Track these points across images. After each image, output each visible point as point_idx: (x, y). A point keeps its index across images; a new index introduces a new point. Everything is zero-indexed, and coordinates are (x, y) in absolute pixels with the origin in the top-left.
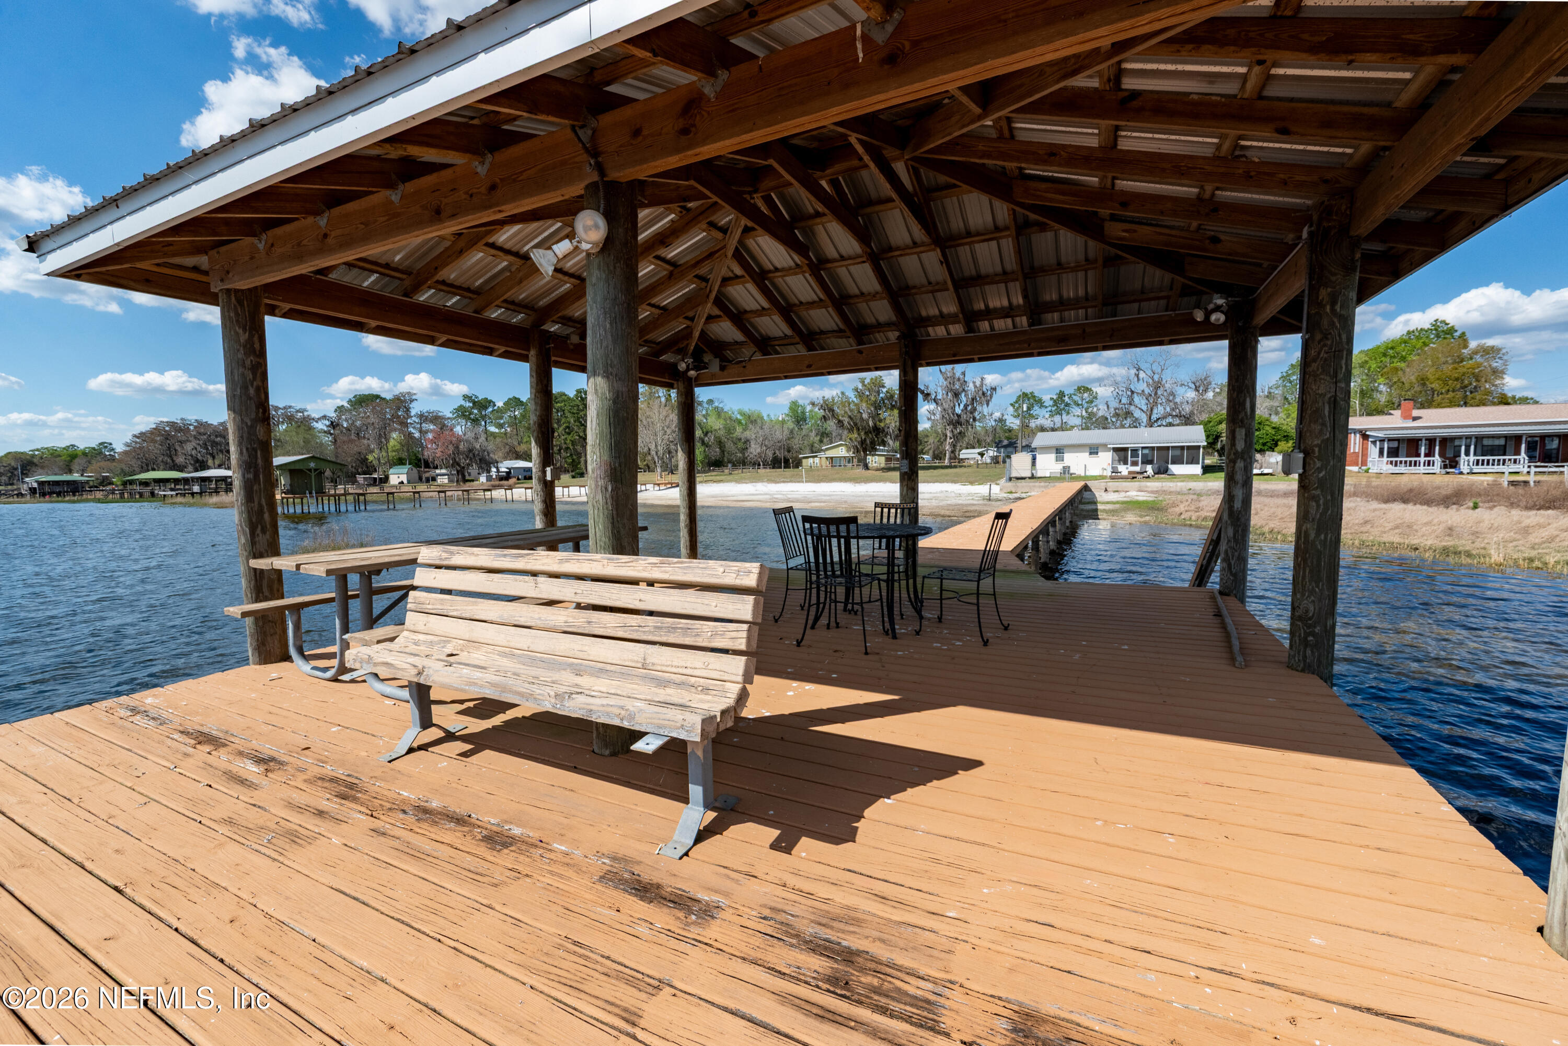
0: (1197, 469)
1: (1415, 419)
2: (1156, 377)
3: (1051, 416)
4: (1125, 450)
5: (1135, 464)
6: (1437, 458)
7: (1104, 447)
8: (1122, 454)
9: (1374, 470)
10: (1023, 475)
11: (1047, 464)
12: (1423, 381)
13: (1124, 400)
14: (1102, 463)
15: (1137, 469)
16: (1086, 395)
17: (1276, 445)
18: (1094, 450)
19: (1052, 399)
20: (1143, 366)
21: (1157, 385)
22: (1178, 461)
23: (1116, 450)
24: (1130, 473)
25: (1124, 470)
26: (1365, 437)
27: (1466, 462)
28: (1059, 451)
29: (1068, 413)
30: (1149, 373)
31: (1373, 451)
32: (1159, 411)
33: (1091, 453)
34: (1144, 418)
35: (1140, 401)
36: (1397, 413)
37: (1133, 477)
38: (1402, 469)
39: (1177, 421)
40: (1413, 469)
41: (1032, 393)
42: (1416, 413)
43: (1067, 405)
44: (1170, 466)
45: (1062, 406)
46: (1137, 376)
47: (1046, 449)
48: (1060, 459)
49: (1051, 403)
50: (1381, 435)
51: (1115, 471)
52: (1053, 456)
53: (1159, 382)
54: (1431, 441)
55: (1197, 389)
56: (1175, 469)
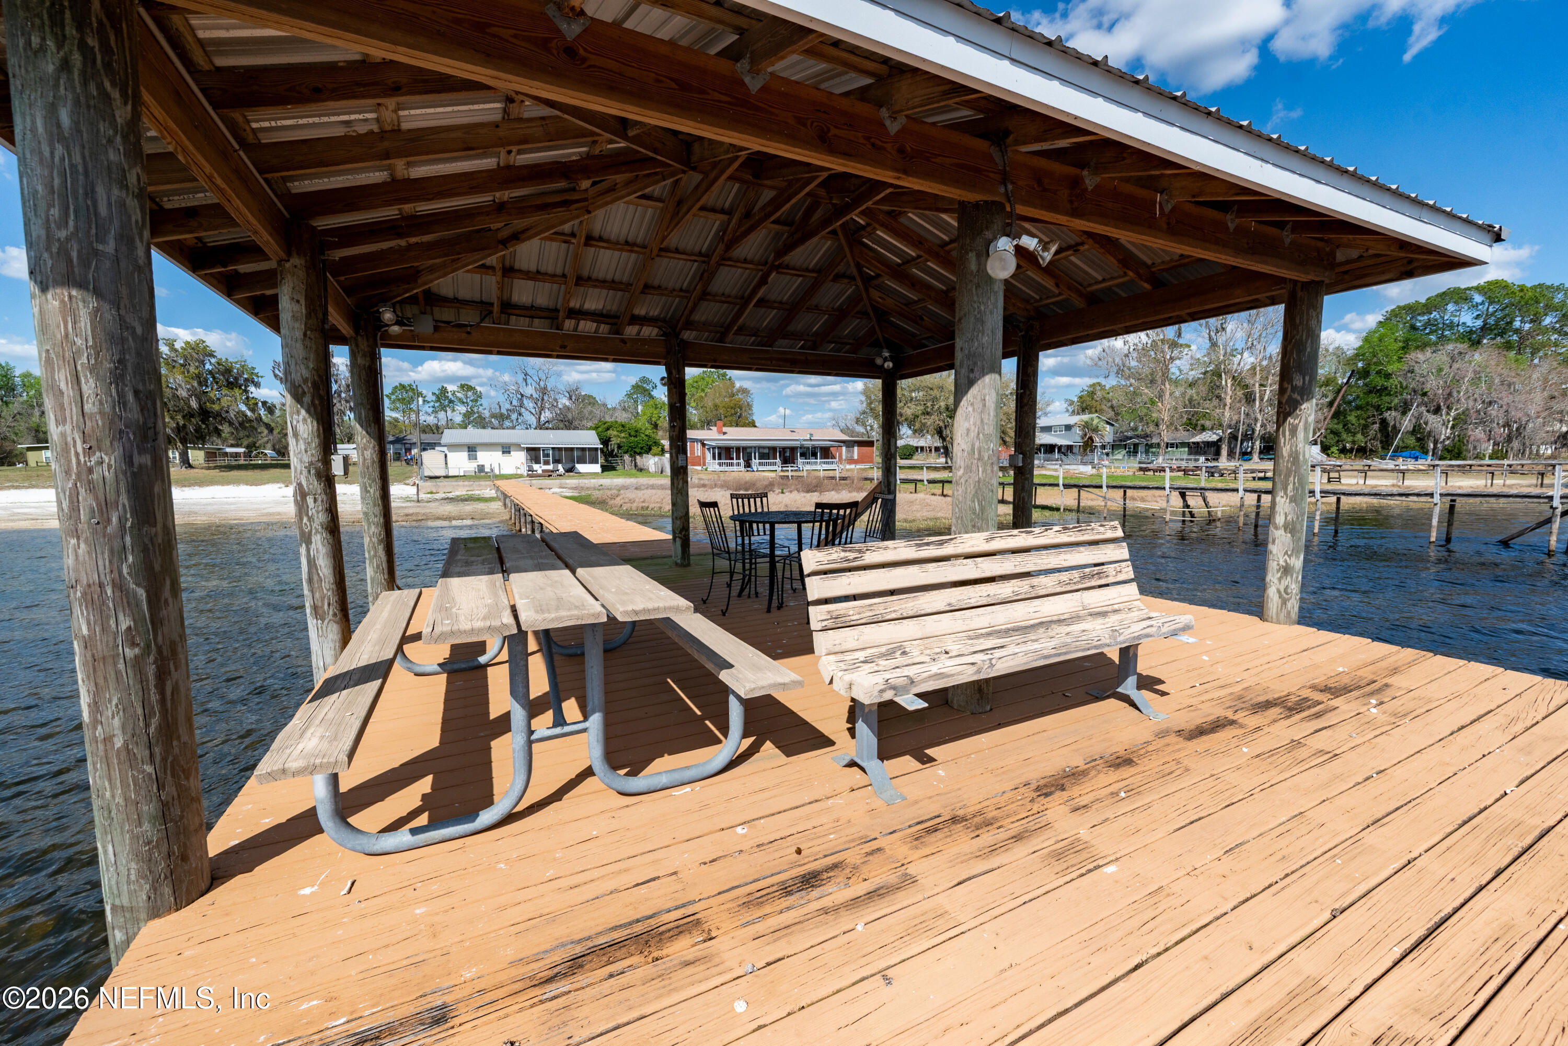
0: (597, 468)
1: (725, 433)
2: (542, 384)
3: (435, 412)
4: (536, 450)
5: (547, 463)
6: (742, 461)
7: (518, 447)
8: (534, 454)
9: (710, 469)
10: (437, 474)
11: (460, 463)
12: (716, 407)
13: (515, 403)
14: (517, 462)
15: (550, 467)
16: (470, 394)
17: (650, 449)
18: (506, 449)
19: (434, 394)
20: (530, 372)
21: (544, 391)
22: (582, 461)
23: (529, 450)
24: (544, 471)
25: (537, 467)
26: (703, 445)
27: (755, 462)
28: (472, 449)
29: (453, 410)
30: (536, 378)
31: (709, 456)
32: (546, 415)
33: (504, 452)
34: (533, 420)
35: (529, 404)
36: (714, 429)
37: (548, 474)
38: (724, 468)
39: (561, 425)
40: (731, 468)
41: (410, 385)
42: (725, 429)
43: (451, 401)
44: (578, 466)
45: (446, 403)
46: (525, 380)
47: (454, 447)
48: (472, 457)
49: (434, 398)
50: (713, 444)
51: (531, 469)
52: (464, 455)
53: (545, 388)
54: (738, 449)
55: (570, 398)
56: (581, 468)
